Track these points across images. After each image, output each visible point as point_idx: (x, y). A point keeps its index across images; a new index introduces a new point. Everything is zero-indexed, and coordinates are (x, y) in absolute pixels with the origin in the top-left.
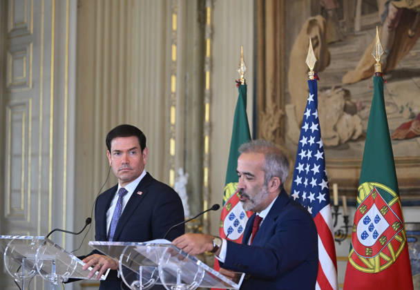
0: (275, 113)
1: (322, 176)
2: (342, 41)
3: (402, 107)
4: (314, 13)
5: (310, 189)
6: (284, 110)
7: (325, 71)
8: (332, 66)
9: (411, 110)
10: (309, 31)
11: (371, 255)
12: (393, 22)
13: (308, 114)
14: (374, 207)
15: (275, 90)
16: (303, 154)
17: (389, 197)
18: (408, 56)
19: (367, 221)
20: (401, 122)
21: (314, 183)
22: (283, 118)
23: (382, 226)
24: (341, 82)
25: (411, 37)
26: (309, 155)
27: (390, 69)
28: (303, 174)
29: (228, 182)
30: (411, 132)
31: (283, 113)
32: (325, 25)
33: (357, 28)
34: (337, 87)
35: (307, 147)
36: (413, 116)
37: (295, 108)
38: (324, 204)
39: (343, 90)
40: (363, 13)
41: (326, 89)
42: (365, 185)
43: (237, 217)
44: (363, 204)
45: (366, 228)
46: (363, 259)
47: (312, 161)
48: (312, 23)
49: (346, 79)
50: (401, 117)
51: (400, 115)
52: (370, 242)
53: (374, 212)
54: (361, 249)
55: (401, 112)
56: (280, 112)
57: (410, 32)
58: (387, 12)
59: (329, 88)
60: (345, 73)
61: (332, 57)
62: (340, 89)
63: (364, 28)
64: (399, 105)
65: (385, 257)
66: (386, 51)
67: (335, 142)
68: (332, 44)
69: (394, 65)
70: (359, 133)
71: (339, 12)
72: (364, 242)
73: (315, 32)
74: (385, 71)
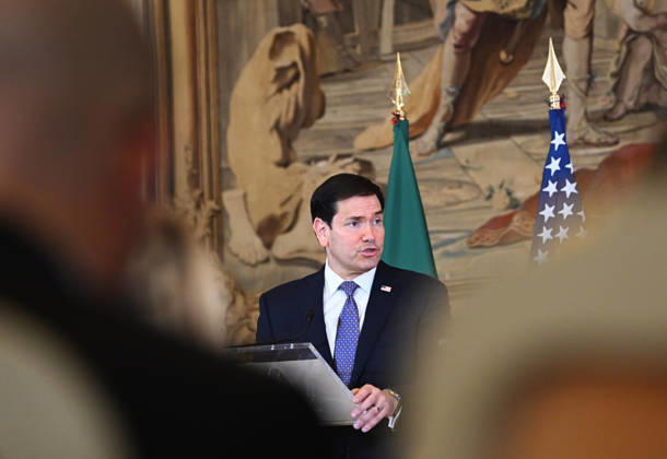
0: (198, 207)
2: (350, 70)
3: (491, 190)
6: (219, 201)
7: (314, 127)
8: (328, 117)
9: (509, 193)
10: (274, 53)
12: (466, 36)
15: (196, 162)
18: (500, 98)
20: (488, 216)
24: (351, 146)
27: (461, 120)
30: (512, 232)
31: (217, 208)
32: (312, 42)
33: (386, 46)
34: (340, 157)
36: (514, 204)
37: (245, 196)
39: (356, 160)
40: (398, 21)
41: (318, 159)
50: (489, 207)
51: (487, 203)
55: (489, 197)
56: (211, 205)
57: (503, 56)
58: (452, 19)
59: (326, 158)
60: (362, 130)
61: (328, 101)
62: (349, 160)
63: (398, 48)
64: (484, 186)
66: (452, 90)
68: (329, 77)
69: (470, 113)
73: (290, 55)
74: (448, 127)
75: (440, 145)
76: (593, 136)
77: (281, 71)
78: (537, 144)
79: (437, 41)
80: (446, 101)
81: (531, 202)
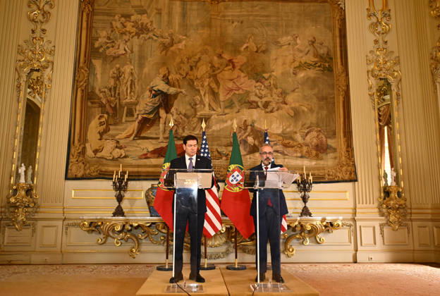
2: (115, 124)
4: (103, 113)
8: (110, 132)
9: (147, 149)
10: (99, 119)
11: (235, 186)
12: (140, 121)
19: (233, 176)
20: (142, 153)
22: (84, 148)
27: (138, 136)
30: (147, 156)
33: (124, 120)
34: (112, 139)
36: (148, 152)
40: (127, 116)
42: (232, 165)
48: (101, 117)
49: (117, 137)
52: (235, 182)
53: (236, 173)
54: (232, 185)
55: (143, 150)
57: (148, 125)
58: (137, 117)
63: (126, 121)
64: (142, 147)
66: (137, 130)
67: (111, 158)
68: (111, 125)
69: (140, 134)
71: (115, 115)
73: (103, 120)
74: (136, 136)
75: (134, 139)
76: (165, 141)
77: (101, 122)
78: (154, 141)
80: (135, 132)
81: (151, 151)
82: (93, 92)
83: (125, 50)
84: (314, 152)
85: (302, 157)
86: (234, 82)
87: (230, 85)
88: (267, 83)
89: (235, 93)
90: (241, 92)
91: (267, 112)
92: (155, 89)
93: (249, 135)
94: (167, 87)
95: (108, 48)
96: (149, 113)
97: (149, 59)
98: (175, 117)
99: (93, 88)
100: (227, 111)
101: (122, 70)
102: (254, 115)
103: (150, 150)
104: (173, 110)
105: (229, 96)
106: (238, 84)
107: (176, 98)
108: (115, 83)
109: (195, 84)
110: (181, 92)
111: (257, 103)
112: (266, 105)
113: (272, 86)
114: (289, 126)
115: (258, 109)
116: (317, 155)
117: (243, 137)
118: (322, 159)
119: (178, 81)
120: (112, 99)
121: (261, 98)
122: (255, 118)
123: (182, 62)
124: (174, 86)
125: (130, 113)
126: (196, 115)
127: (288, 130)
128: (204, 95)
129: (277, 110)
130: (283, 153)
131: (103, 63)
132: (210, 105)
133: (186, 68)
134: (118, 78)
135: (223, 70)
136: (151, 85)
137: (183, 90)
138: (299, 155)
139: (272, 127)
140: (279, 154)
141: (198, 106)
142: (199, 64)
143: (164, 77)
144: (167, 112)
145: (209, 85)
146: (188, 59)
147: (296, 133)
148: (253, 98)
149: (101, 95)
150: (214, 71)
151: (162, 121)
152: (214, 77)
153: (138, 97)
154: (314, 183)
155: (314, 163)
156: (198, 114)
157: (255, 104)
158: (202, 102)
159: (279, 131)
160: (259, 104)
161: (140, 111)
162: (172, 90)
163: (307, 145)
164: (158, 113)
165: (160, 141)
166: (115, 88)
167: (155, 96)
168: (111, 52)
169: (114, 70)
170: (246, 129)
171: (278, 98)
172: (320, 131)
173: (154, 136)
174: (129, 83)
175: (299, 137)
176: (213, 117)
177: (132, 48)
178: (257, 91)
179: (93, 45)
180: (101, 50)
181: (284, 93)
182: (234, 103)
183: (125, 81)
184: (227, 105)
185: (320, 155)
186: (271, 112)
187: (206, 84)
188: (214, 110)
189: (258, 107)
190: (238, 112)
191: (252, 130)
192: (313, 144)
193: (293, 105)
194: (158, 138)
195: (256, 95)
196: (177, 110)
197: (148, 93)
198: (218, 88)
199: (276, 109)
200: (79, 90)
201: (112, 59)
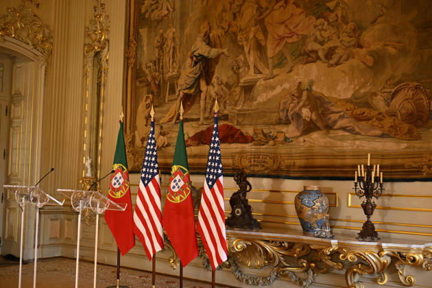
0: (130, 134)
1: (155, 162)
2: (160, 105)
4: (148, 93)
5: (150, 167)
6: (134, 133)
9: (188, 135)
10: (146, 101)
11: (177, 195)
12: (182, 98)
13: (150, 136)
14: (178, 176)
15: (130, 125)
16: (148, 153)
17: (185, 172)
19: (175, 181)
21: (152, 165)
22: (134, 136)
23: (181, 184)
25: (189, 105)
26: (151, 153)
28: (148, 161)
29: (114, 163)
32: (153, 99)
33: (167, 100)
34: (157, 125)
35: (150, 150)
36: (189, 138)
38: (156, 174)
40: (169, 94)
42: (175, 166)
43: (118, 178)
44: (174, 174)
45: (175, 184)
46: (173, 197)
47: (152, 156)
48: (148, 97)
49: (161, 121)
52: (176, 190)
53: (178, 177)
54: (172, 193)
56: (132, 134)
57: (189, 103)
58: (179, 95)
63: (169, 101)
65: (182, 196)
68: (156, 106)
70: (166, 143)
71: (159, 93)
72: (174, 190)
73: (149, 101)
75: (176, 123)
76: (205, 123)
77: (147, 105)
78: (194, 124)
79: (176, 99)
81: (192, 137)
82: (141, 68)
83: (168, 9)
84: (406, 127)
85: (382, 136)
86: (286, 26)
87: (282, 31)
88: (332, 17)
89: (286, 42)
90: (295, 39)
91: (332, 65)
92: (196, 54)
93: (304, 106)
94: (208, 48)
95: (153, 11)
96: (190, 88)
97: (191, 15)
98: (216, 89)
99: (141, 65)
100: (276, 72)
101: (165, 36)
102: (311, 74)
103: (191, 135)
104: (214, 80)
105: (278, 49)
106: (291, 27)
107: (217, 63)
108: (159, 54)
109: (239, 38)
110: (223, 53)
111: (316, 52)
112: (329, 54)
113: (340, 21)
114: (364, 85)
115: (319, 62)
116: (410, 132)
117: (297, 109)
118: (418, 138)
119: (219, 37)
120: (157, 74)
121: (322, 43)
122: (313, 77)
123: (224, 10)
124: (215, 47)
125: (172, 91)
126: (239, 82)
127: (362, 91)
128: (249, 52)
129: (347, 60)
130: (352, 131)
131: (149, 31)
132: (255, 67)
133: (228, 17)
134: (161, 48)
135: (273, 10)
136: (193, 49)
137: (225, 51)
138: (378, 132)
139: (338, 88)
140: (347, 134)
141: (241, 70)
142: (243, 8)
143: (205, 35)
144: (208, 83)
145: (254, 36)
146: (231, 4)
147: (375, 94)
148: (312, 46)
149: (147, 71)
150: (261, 14)
151: (203, 96)
152: (261, 23)
153: (180, 67)
154: (385, 180)
155: (404, 145)
156: (242, 81)
157: (313, 55)
158: (246, 64)
159: (349, 95)
160: (321, 54)
161: (182, 85)
162: (214, 52)
163: (393, 115)
164: (199, 86)
165: (200, 123)
166: (159, 60)
167: (196, 63)
168: (155, 15)
169: (158, 38)
170: (299, 97)
171: (347, 39)
172: (416, 87)
173: (195, 117)
174: (171, 52)
175: (379, 103)
176: (258, 83)
177: (174, 5)
178: (318, 33)
179: (140, 10)
180: (147, 16)
181: (358, 29)
182: (285, 58)
183: (168, 50)
184: (276, 62)
185: (416, 131)
186: (337, 64)
187: (251, 36)
188: (261, 73)
189: (318, 58)
190: (291, 71)
191: (308, 97)
192: (403, 111)
193: (373, 47)
194: (199, 119)
195: (316, 40)
196: (218, 78)
197: (189, 61)
198: (266, 39)
199: (344, 57)
200: (130, 68)
201: (156, 24)
